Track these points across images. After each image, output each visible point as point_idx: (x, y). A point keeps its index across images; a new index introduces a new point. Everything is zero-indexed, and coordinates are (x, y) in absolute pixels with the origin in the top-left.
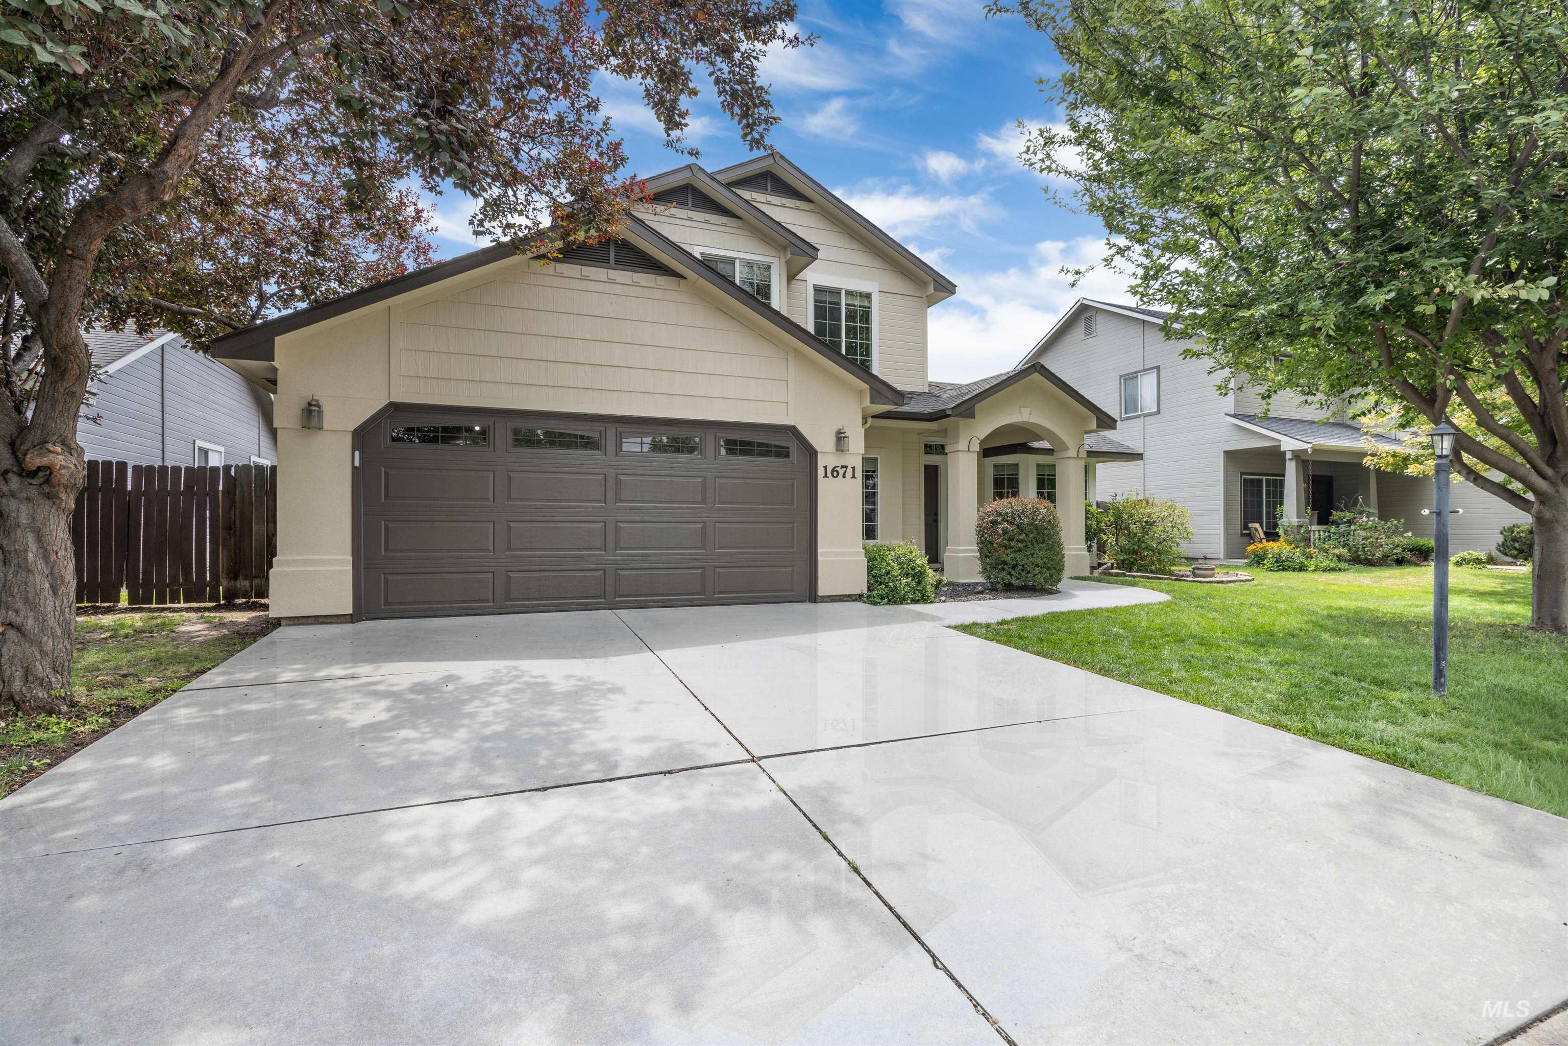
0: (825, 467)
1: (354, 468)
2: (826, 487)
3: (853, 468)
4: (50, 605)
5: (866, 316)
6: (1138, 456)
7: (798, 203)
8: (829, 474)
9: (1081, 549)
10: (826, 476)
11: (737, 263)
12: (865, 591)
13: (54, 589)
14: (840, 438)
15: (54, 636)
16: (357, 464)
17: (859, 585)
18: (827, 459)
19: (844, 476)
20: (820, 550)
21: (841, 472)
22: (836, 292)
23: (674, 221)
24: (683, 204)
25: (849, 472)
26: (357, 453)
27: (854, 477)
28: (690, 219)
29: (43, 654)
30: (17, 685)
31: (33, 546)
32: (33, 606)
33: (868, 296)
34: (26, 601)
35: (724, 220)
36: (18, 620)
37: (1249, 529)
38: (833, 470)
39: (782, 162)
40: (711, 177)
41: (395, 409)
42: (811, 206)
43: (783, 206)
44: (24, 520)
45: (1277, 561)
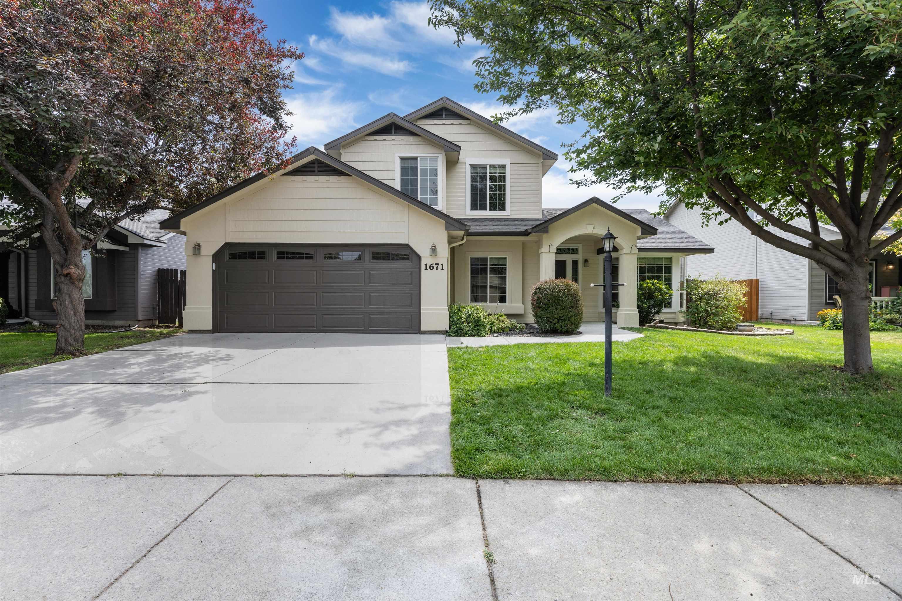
0: (426, 265)
1: (213, 270)
2: (426, 275)
3: (442, 265)
4: (73, 319)
5: (503, 178)
6: (711, 250)
7: (460, 121)
8: (428, 268)
9: (633, 311)
10: (426, 269)
11: (419, 159)
12: (448, 329)
13: (75, 314)
14: (434, 249)
15: (74, 330)
16: (214, 268)
17: (445, 326)
18: (426, 260)
19: (437, 269)
20: (422, 307)
21: (435, 267)
22: (484, 167)
23: (385, 142)
24: (389, 133)
25: (440, 267)
26: (214, 265)
27: (442, 269)
28: (393, 140)
29: (71, 335)
30: (63, 345)
31: (68, 299)
32: (67, 318)
33: (503, 167)
34: (66, 317)
35: (411, 138)
36: (63, 324)
37: (832, 299)
38: (430, 266)
39: (448, 102)
40: (403, 119)
41: (227, 246)
42: (468, 122)
43: (452, 124)
44: (65, 291)
45: (833, 323)
